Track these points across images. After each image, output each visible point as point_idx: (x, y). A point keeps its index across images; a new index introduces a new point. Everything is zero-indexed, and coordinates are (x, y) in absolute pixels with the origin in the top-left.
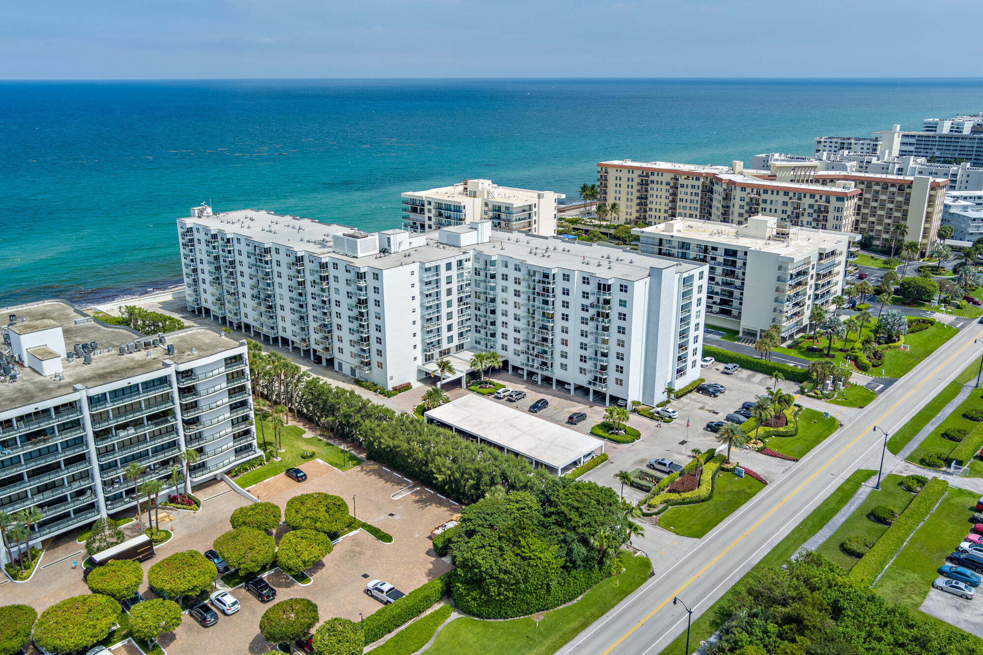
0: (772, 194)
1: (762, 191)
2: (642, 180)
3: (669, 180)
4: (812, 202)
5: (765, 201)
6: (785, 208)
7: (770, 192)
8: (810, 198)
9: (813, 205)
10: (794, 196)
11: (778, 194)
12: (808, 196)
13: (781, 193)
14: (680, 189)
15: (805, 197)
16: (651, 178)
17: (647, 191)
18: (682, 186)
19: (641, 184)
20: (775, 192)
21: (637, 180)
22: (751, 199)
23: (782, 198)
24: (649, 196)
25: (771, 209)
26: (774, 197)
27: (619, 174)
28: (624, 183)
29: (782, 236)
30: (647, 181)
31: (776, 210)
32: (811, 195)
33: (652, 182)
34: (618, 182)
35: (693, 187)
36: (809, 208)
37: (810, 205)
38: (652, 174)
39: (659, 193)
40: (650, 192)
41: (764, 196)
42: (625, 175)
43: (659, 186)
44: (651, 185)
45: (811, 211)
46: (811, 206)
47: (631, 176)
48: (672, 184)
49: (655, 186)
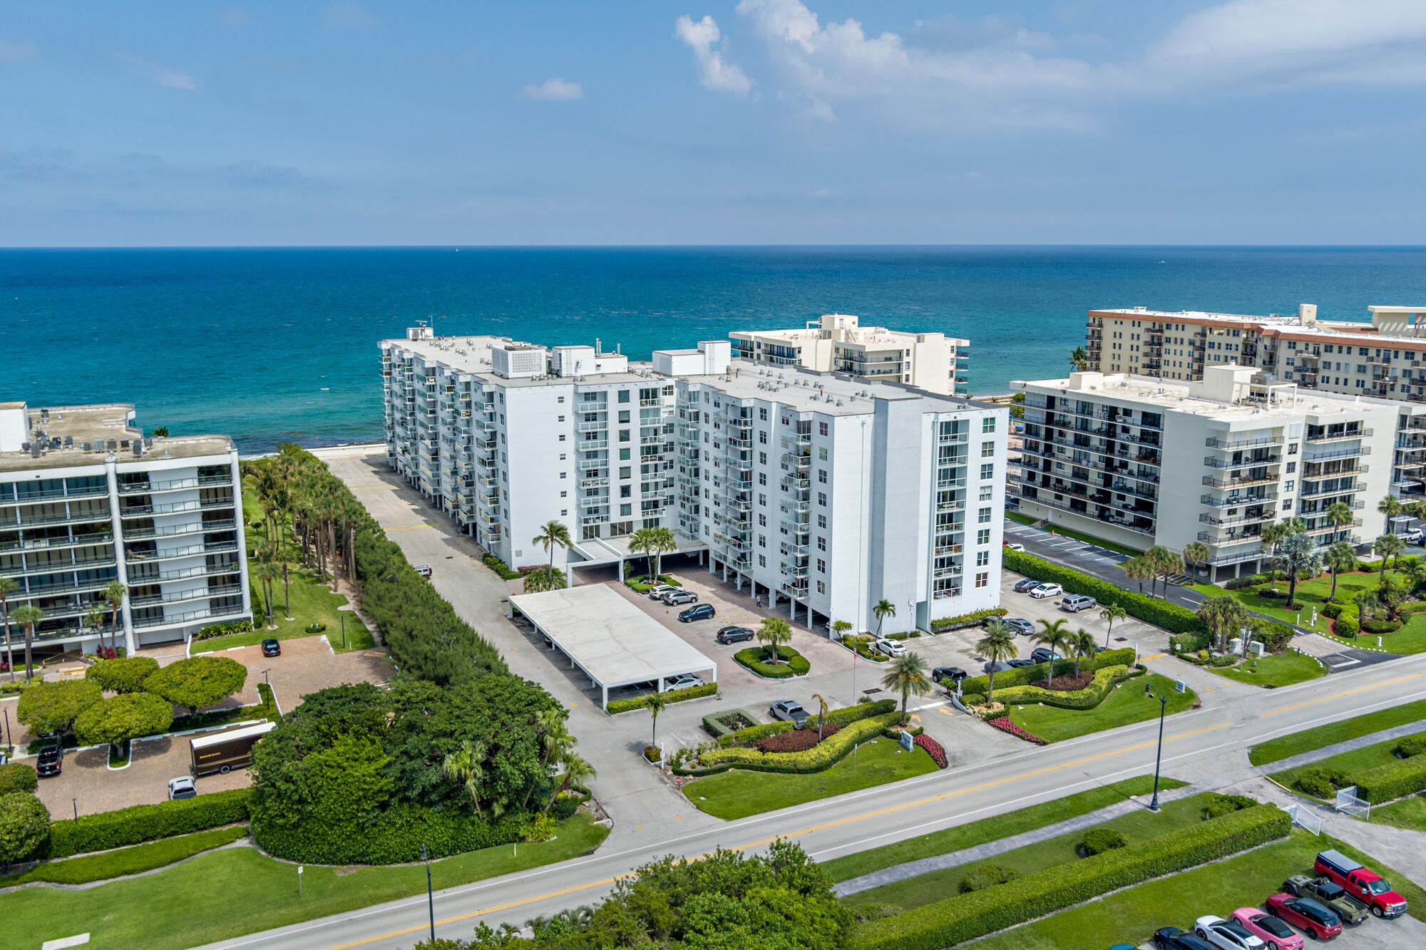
0: (1340, 352)
1: (1322, 349)
2: (1153, 337)
3: (1192, 337)
4: (1407, 365)
5: (1327, 365)
6: (1361, 377)
7: (1336, 349)
8: (1407, 358)
9: (1410, 372)
10: (1378, 355)
11: (1349, 352)
12: (1402, 354)
13: (1355, 351)
14: (1208, 351)
15: (1396, 357)
16: (1167, 333)
17: (1159, 355)
18: (1212, 345)
19: (1151, 343)
20: (1345, 350)
21: (1146, 337)
22: (1304, 361)
23: (1356, 359)
24: (1162, 363)
25: (1337, 379)
26: (1343, 358)
27: (1118, 328)
28: (1126, 342)
29: (1258, 397)
30: (1159, 338)
31: (1346, 380)
32: (1407, 353)
33: (1168, 340)
34: (1117, 341)
35: (1229, 346)
36: (1404, 376)
37: (1405, 371)
38: (1168, 327)
39: (1178, 358)
40: (1165, 357)
41: (1326, 357)
42: (1127, 329)
43: (1178, 347)
44: (1166, 346)
45: (1406, 382)
46: (1406, 373)
47: (1136, 330)
48: (1198, 344)
49: (1171, 347)
